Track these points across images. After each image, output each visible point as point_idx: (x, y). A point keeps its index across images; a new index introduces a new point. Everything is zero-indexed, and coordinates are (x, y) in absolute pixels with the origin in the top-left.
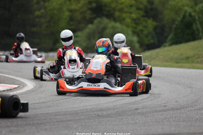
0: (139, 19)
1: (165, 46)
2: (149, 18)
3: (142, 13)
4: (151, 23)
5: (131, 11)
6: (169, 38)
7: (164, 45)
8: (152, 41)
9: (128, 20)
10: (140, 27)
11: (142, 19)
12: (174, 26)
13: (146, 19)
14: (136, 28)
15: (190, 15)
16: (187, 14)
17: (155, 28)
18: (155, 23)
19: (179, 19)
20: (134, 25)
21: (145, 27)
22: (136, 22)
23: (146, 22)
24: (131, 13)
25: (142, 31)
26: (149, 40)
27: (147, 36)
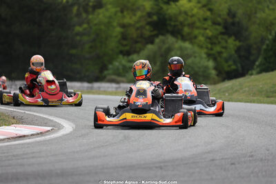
0: (216, 37)
1: (252, 74)
2: (230, 36)
3: (220, 28)
4: (232, 43)
5: (205, 26)
6: (257, 63)
7: (250, 72)
8: (234, 67)
9: (201, 38)
10: (218, 48)
11: (220, 37)
12: (264, 47)
13: (226, 37)
14: (212, 49)
17: (238, 50)
18: (238, 43)
19: (270, 37)
20: (209, 46)
21: (225, 48)
22: (212, 41)
23: (226, 42)
24: (206, 29)
25: (220, 53)
26: (229, 66)
27: (227, 61)
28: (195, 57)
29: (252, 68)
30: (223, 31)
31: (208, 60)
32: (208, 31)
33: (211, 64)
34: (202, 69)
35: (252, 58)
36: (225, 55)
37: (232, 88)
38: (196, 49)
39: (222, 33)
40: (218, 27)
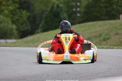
0: (15, 10)
1: (38, 33)
2: (24, 10)
4: (25, 13)
5: (8, 4)
6: (41, 25)
7: (37, 31)
8: (26, 28)
9: (6, 12)
10: (16, 17)
11: (18, 10)
12: (44, 16)
13: (21, 10)
14: (12, 18)
15: (58, 6)
16: (55, 6)
17: (29, 18)
18: (28, 14)
19: (48, 9)
20: (11, 16)
21: (21, 17)
22: (13, 13)
23: (21, 13)
24: (9, 6)
25: (18, 20)
26: (24, 28)
27: (22, 25)
28: (5, 23)
29: (38, 29)
30: (19, 6)
31: (13, 24)
32: (10, 7)
33: (14, 27)
34: (9, 30)
35: (37, 22)
36: (20, 21)
37: (33, 40)
38: (5, 18)
39: (18, 8)
40: (16, 4)
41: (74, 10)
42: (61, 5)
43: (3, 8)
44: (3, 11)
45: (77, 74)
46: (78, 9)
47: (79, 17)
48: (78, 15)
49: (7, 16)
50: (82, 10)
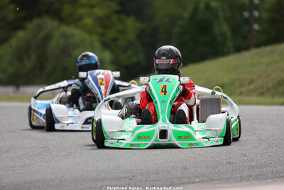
2: (128, 14)
3: (114, 6)
4: (131, 24)
8: (134, 59)
9: (88, 21)
10: (111, 34)
11: (115, 18)
12: (177, 30)
13: (123, 17)
15: (208, 7)
16: (202, 6)
17: (140, 35)
18: (139, 25)
19: (186, 15)
20: (100, 30)
21: (122, 32)
22: (103, 23)
23: (123, 23)
24: (93, 7)
25: (115, 40)
26: (129, 58)
27: (125, 50)
32: (97, 10)
33: (107, 56)
36: (121, 42)
38: (85, 36)
39: (117, 12)
41: (246, 14)
42: (214, 4)
43: (81, 11)
44: (80, 19)
45: (252, 167)
46: (256, 14)
47: (258, 31)
48: (256, 27)
49: (90, 32)
50: (265, 15)
